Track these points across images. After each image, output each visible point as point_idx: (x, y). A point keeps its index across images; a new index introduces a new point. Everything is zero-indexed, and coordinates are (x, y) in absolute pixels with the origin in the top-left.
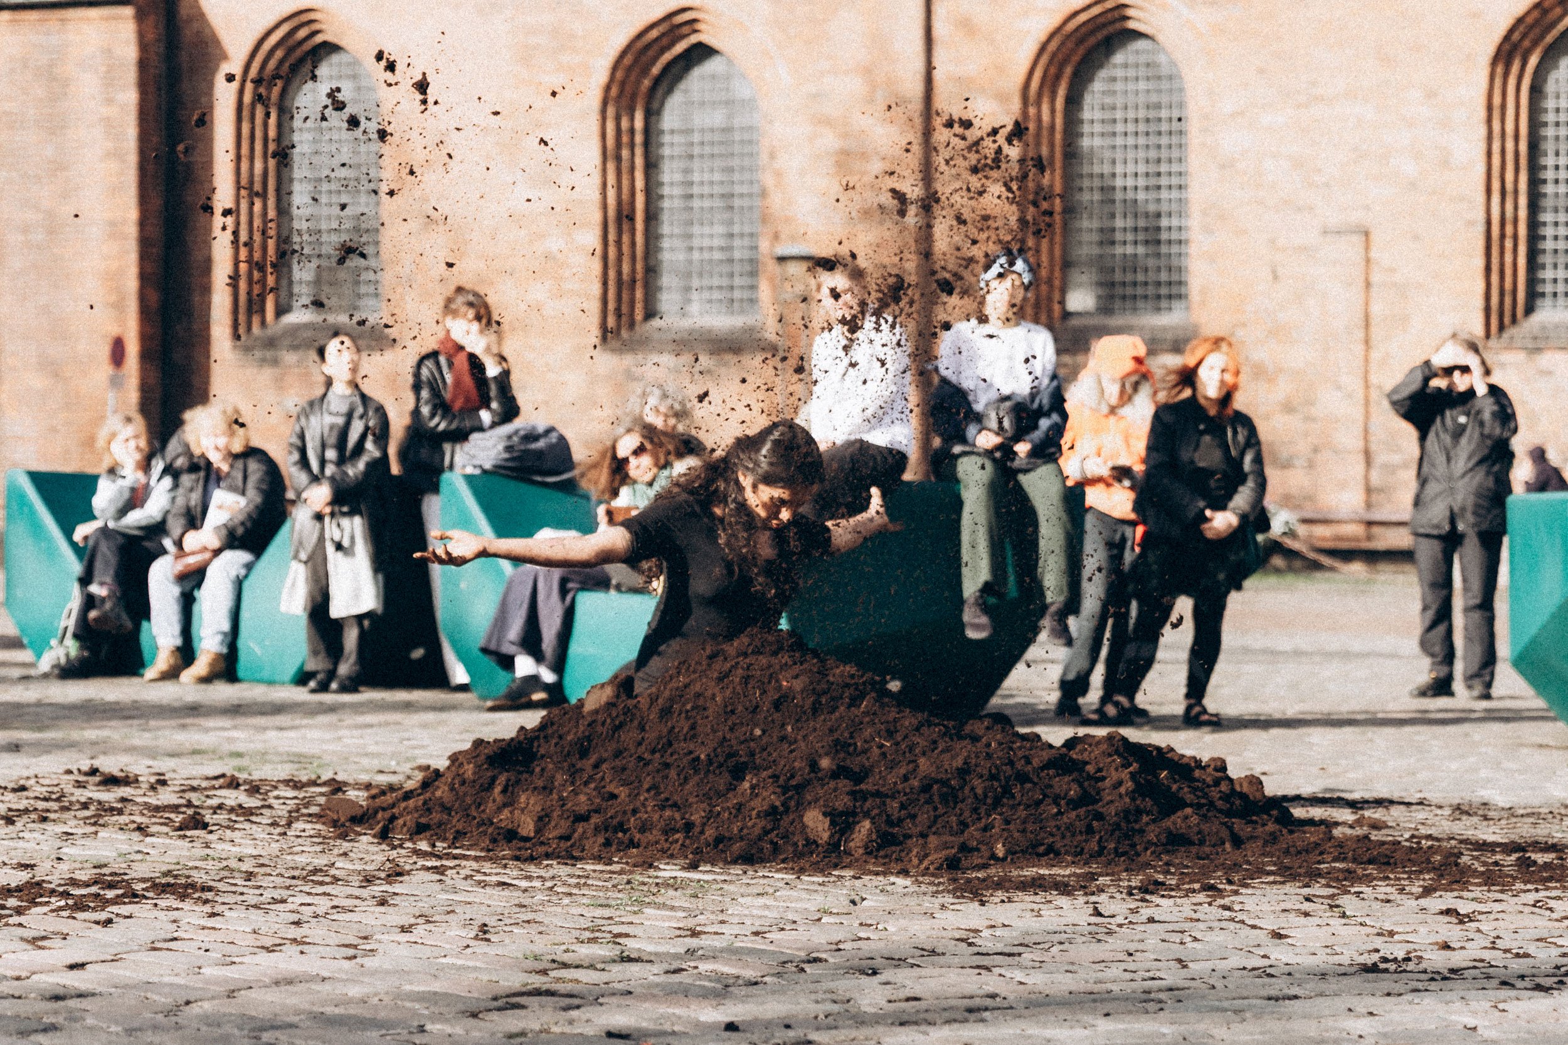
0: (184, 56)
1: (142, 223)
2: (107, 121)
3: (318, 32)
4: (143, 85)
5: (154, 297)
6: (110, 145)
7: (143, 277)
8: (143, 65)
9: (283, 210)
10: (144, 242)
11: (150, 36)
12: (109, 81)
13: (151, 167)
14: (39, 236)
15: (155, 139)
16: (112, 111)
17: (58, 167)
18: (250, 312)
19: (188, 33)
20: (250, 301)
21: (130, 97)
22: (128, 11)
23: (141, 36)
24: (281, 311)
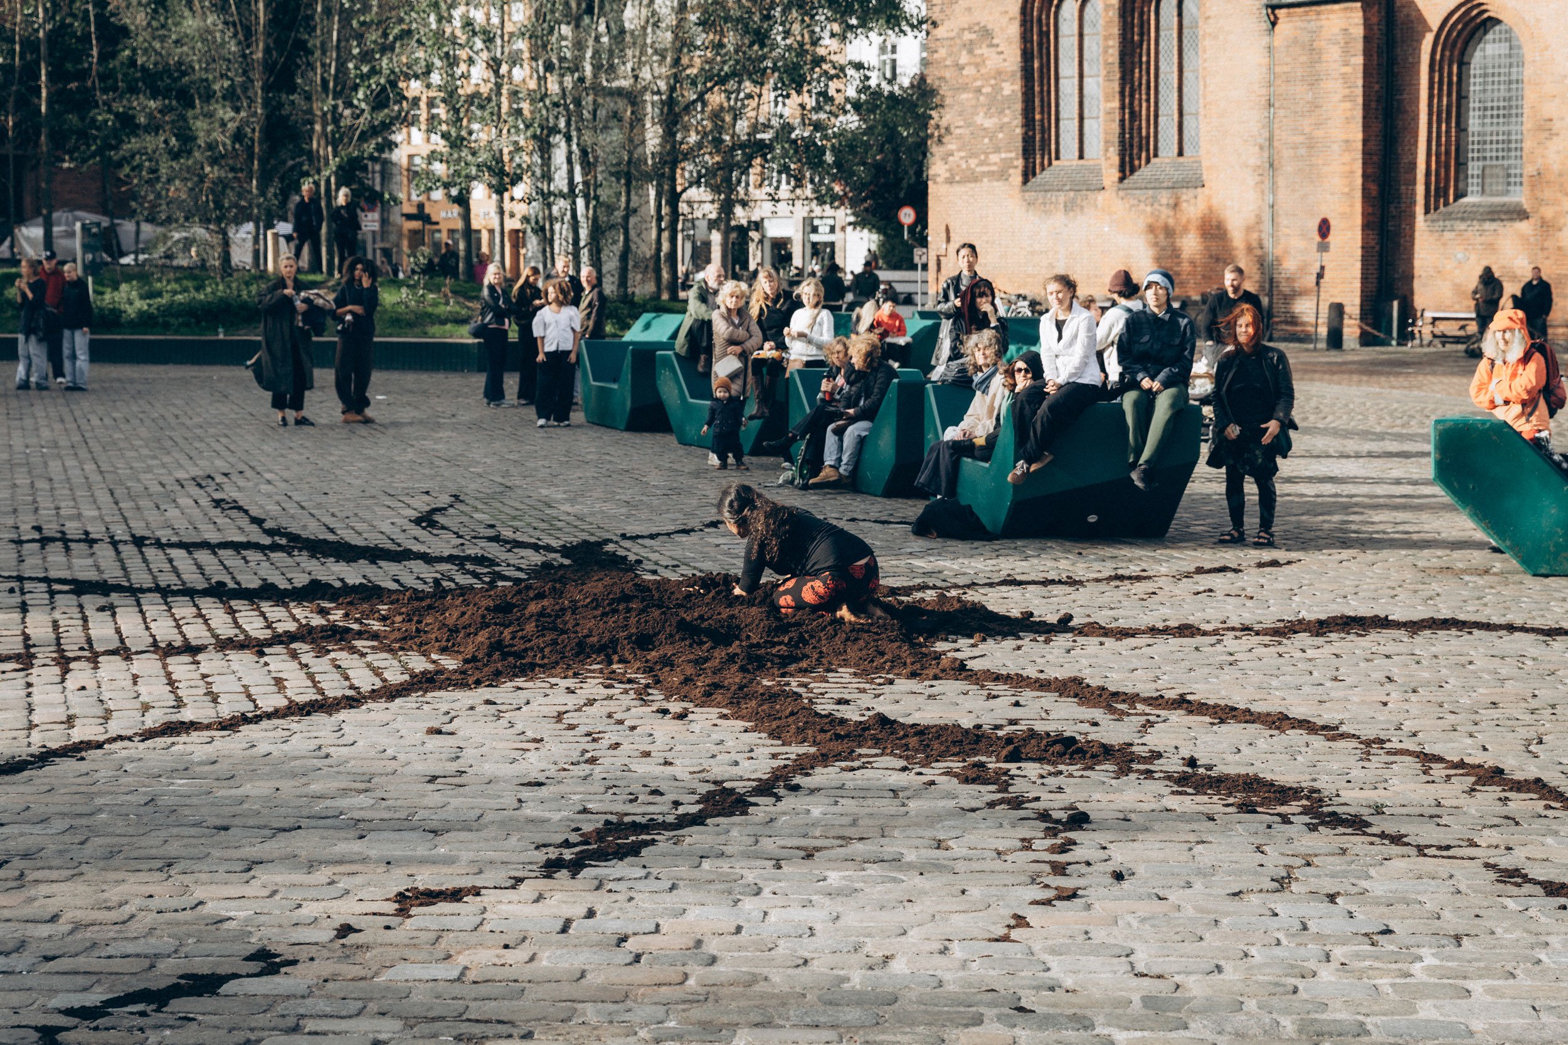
0: (1398, 33)
1: (1365, 142)
2: (1344, 76)
3: (1486, 11)
4: (1367, 53)
5: (1374, 188)
6: (1347, 91)
7: (1365, 176)
8: (1367, 39)
9: (1462, 129)
10: (1367, 154)
11: (1375, 20)
12: (1346, 51)
13: (1373, 105)
14: (1303, 151)
15: (1377, 87)
16: (1348, 69)
17: (1315, 106)
18: (1437, 196)
19: (1400, 16)
20: (1437, 189)
21: (1359, 60)
22: (1359, 5)
23: (1366, 20)
24: (1459, 196)
